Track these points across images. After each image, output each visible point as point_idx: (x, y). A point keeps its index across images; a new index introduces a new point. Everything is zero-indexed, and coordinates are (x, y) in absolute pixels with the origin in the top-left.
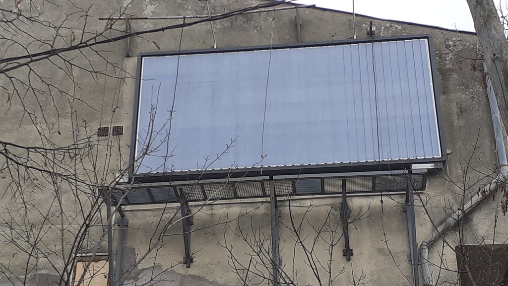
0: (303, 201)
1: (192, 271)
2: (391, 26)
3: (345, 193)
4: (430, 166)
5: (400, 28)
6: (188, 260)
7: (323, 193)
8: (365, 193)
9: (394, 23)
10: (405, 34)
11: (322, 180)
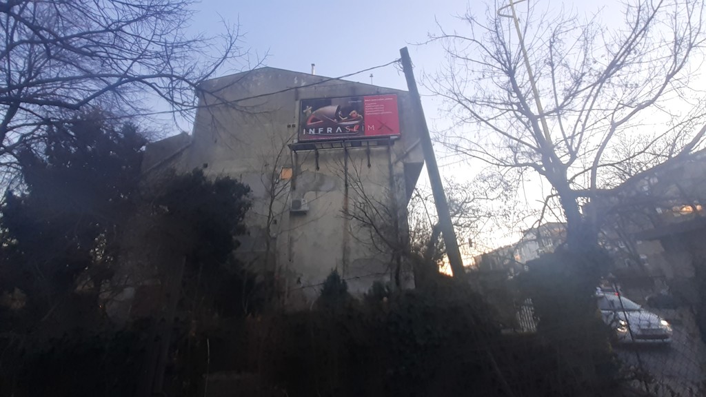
0: (355, 149)
1: (319, 172)
2: (384, 90)
3: (368, 146)
4: (396, 137)
5: (387, 90)
6: (318, 168)
8: (374, 146)
11: (361, 142)
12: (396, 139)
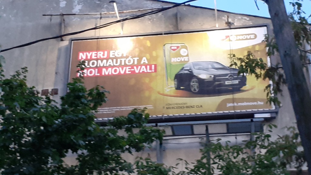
0: (181, 140)
2: (242, 18)
3: (207, 134)
5: (248, 19)
7: (193, 134)
8: (223, 134)
9: (244, 16)
10: (251, 24)
11: (192, 126)
12: (266, 120)
